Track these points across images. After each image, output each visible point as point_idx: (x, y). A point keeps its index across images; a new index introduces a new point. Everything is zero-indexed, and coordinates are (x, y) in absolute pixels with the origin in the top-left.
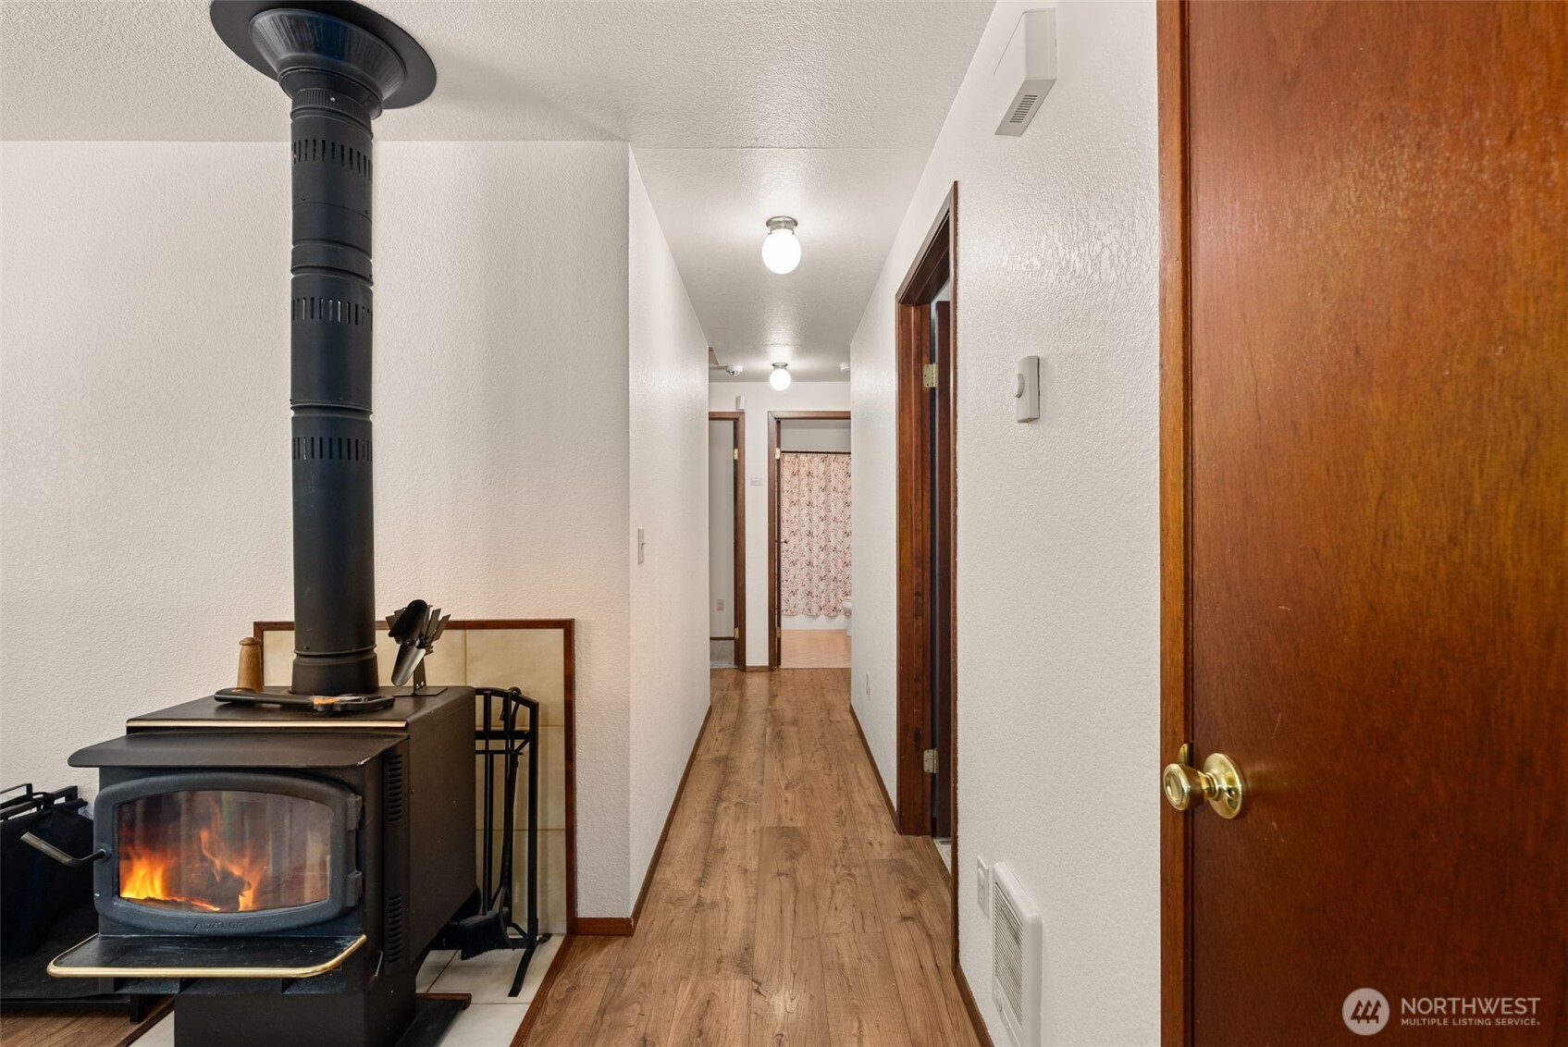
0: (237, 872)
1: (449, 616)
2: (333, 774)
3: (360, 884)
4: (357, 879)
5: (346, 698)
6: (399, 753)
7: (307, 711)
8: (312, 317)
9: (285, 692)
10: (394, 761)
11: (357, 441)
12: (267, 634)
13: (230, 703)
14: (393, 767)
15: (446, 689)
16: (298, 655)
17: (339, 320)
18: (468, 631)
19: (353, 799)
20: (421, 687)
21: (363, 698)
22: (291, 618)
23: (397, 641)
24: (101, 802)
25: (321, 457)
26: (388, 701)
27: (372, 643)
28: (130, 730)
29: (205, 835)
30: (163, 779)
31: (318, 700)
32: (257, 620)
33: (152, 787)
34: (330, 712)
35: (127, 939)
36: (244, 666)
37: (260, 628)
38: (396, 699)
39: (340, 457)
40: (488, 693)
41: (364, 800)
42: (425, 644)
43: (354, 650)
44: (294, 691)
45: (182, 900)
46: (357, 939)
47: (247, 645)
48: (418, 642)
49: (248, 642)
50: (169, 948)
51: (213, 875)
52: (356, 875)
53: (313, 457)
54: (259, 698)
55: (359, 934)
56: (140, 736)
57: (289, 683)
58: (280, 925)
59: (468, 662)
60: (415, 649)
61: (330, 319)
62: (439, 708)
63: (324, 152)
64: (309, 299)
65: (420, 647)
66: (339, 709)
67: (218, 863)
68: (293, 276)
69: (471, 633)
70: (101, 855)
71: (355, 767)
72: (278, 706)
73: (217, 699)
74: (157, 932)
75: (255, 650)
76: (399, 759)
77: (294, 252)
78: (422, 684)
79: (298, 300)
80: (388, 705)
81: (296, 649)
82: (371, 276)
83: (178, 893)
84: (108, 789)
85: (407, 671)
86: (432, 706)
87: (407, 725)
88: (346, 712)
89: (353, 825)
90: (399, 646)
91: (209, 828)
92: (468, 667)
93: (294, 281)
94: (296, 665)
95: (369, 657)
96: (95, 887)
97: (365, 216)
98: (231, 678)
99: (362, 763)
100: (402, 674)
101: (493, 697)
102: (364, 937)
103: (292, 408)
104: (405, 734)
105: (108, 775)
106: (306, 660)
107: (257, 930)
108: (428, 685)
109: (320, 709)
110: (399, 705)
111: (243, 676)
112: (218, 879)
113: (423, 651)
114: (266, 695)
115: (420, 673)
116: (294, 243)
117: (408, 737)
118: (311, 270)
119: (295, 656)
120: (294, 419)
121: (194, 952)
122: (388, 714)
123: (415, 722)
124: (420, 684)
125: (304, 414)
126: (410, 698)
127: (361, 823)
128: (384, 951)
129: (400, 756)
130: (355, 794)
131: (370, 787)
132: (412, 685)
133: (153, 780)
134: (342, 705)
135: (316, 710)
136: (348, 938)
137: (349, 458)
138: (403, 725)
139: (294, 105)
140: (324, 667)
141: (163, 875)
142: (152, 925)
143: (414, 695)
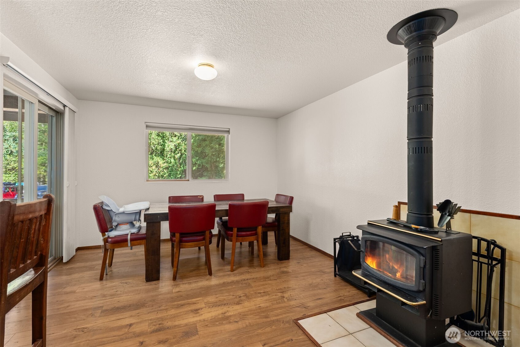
0: (396, 267)
1: (461, 207)
2: (417, 248)
3: (424, 285)
4: (423, 283)
5: (422, 227)
6: (438, 248)
7: (410, 228)
8: (413, 112)
9: (404, 222)
10: (436, 250)
11: (427, 147)
12: (401, 205)
13: (391, 222)
14: (436, 252)
15: (459, 233)
16: (409, 212)
17: (422, 110)
18: (472, 214)
19: (422, 258)
20: (449, 230)
21: (427, 229)
22: (407, 202)
23: (440, 213)
24: (362, 238)
25: (416, 153)
26: (436, 231)
27: (432, 212)
28: (368, 223)
29: (387, 256)
30: (374, 237)
31: (413, 226)
32: (399, 201)
33: (372, 238)
34: (416, 230)
35: (367, 273)
36: (394, 213)
37: (400, 203)
38: (439, 232)
39: (422, 153)
40: (480, 240)
41: (426, 259)
42: (451, 215)
43: (425, 213)
44: (407, 222)
45: (381, 270)
46: (422, 301)
47: (395, 207)
48: (448, 214)
49: (395, 206)
50: (375, 279)
51: (390, 267)
52: (422, 281)
53: (413, 153)
54: (397, 222)
55: (424, 300)
56: (371, 226)
57: (406, 220)
58: (401, 286)
59: (472, 226)
60: (446, 216)
61: (419, 111)
62: (455, 238)
63: (417, 61)
64: (412, 107)
65: (449, 216)
66: (419, 230)
67: (391, 264)
68: (408, 101)
69: (473, 215)
70: (362, 251)
71: (423, 248)
72: (402, 225)
73: (387, 220)
74: (372, 274)
75: (397, 209)
76: (439, 251)
77: (408, 94)
78: (450, 229)
79: (409, 107)
80: (437, 233)
81: (408, 210)
82: (433, 94)
83: (380, 268)
84: (363, 236)
85: (443, 223)
86: (452, 237)
87: (442, 240)
88: (421, 231)
89: (422, 265)
90: (441, 214)
91: (389, 254)
92: (472, 228)
93: (408, 102)
94: (408, 215)
95: (431, 216)
96: (361, 258)
97: (431, 75)
98: (391, 215)
99: (425, 247)
100: (441, 224)
101: (482, 241)
102: (425, 302)
103: (407, 139)
104: (441, 243)
105: (364, 232)
106: (411, 214)
107: (395, 285)
108: (452, 230)
109: (413, 229)
110: (440, 234)
111: (394, 215)
112: (391, 268)
113: (449, 218)
114: (400, 222)
115: (449, 225)
116: (408, 91)
117: (442, 245)
118: (414, 97)
119: (408, 212)
120: (408, 143)
121: (380, 283)
122: (436, 235)
123: (446, 240)
124: (449, 229)
125: (411, 141)
126: (444, 233)
127: (425, 266)
128: (432, 310)
129: (439, 250)
130: (423, 256)
131: (428, 256)
132: (445, 228)
133: (372, 236)
134: (420, 229)
135: (412, 229)
136: (420, 300)
137: (424, 153)
138: (440, 240)
139: (408, 51)
140: (415, 217)
141: (376, 263)
142: (372, 272)
143: (446, 232)
